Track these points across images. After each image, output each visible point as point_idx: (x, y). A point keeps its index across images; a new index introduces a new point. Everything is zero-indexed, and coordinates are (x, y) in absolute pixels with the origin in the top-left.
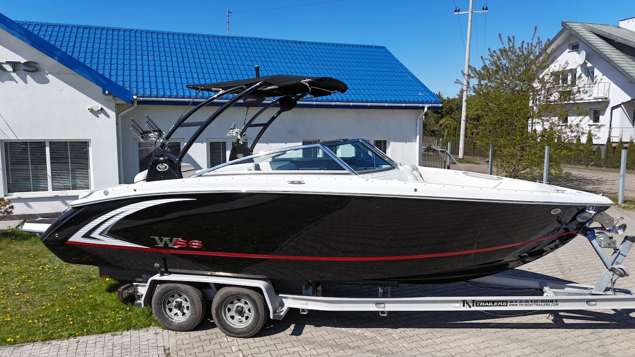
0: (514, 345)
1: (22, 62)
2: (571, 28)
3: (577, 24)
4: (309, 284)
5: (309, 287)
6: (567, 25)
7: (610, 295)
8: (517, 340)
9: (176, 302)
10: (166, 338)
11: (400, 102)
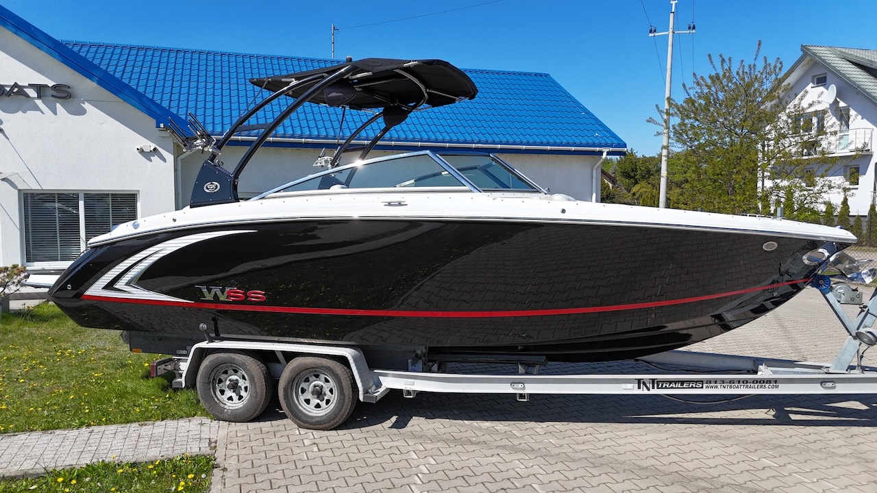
0: (713, 443)
1: (50, 86)
2: (815, 54)
3: (824, 49)
4: (418, 357)
5: (417, 362)
6: (810, 49)
7: (856, 374)
8: (718, 437)
9: (230, 380)
10: (214, 430)
11: (568, 144)
